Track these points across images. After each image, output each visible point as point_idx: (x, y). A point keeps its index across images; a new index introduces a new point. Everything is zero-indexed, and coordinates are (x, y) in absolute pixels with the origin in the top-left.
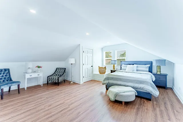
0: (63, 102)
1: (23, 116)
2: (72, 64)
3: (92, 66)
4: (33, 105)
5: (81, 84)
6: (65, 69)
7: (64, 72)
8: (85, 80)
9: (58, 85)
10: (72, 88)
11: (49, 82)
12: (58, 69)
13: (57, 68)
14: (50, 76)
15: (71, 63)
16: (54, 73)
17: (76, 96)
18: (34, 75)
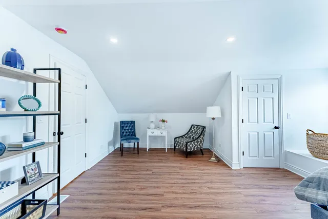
0: (162, 193)
1: (111, 185)
2: (213, 119)
3: (276, 128)
4: (131, 176)
5: (233, 168)
6: (204, 127)
7: (201, 135)
8: (247, 162)
9: (187, 157)
10: (206, 171)
11: (176, 147)
12: (194, 127)
13: (192, 125)
14: (179, 137)
15: (212, 117)
16: (187, 134)
17: (196, 193)
18: (157, 133)
